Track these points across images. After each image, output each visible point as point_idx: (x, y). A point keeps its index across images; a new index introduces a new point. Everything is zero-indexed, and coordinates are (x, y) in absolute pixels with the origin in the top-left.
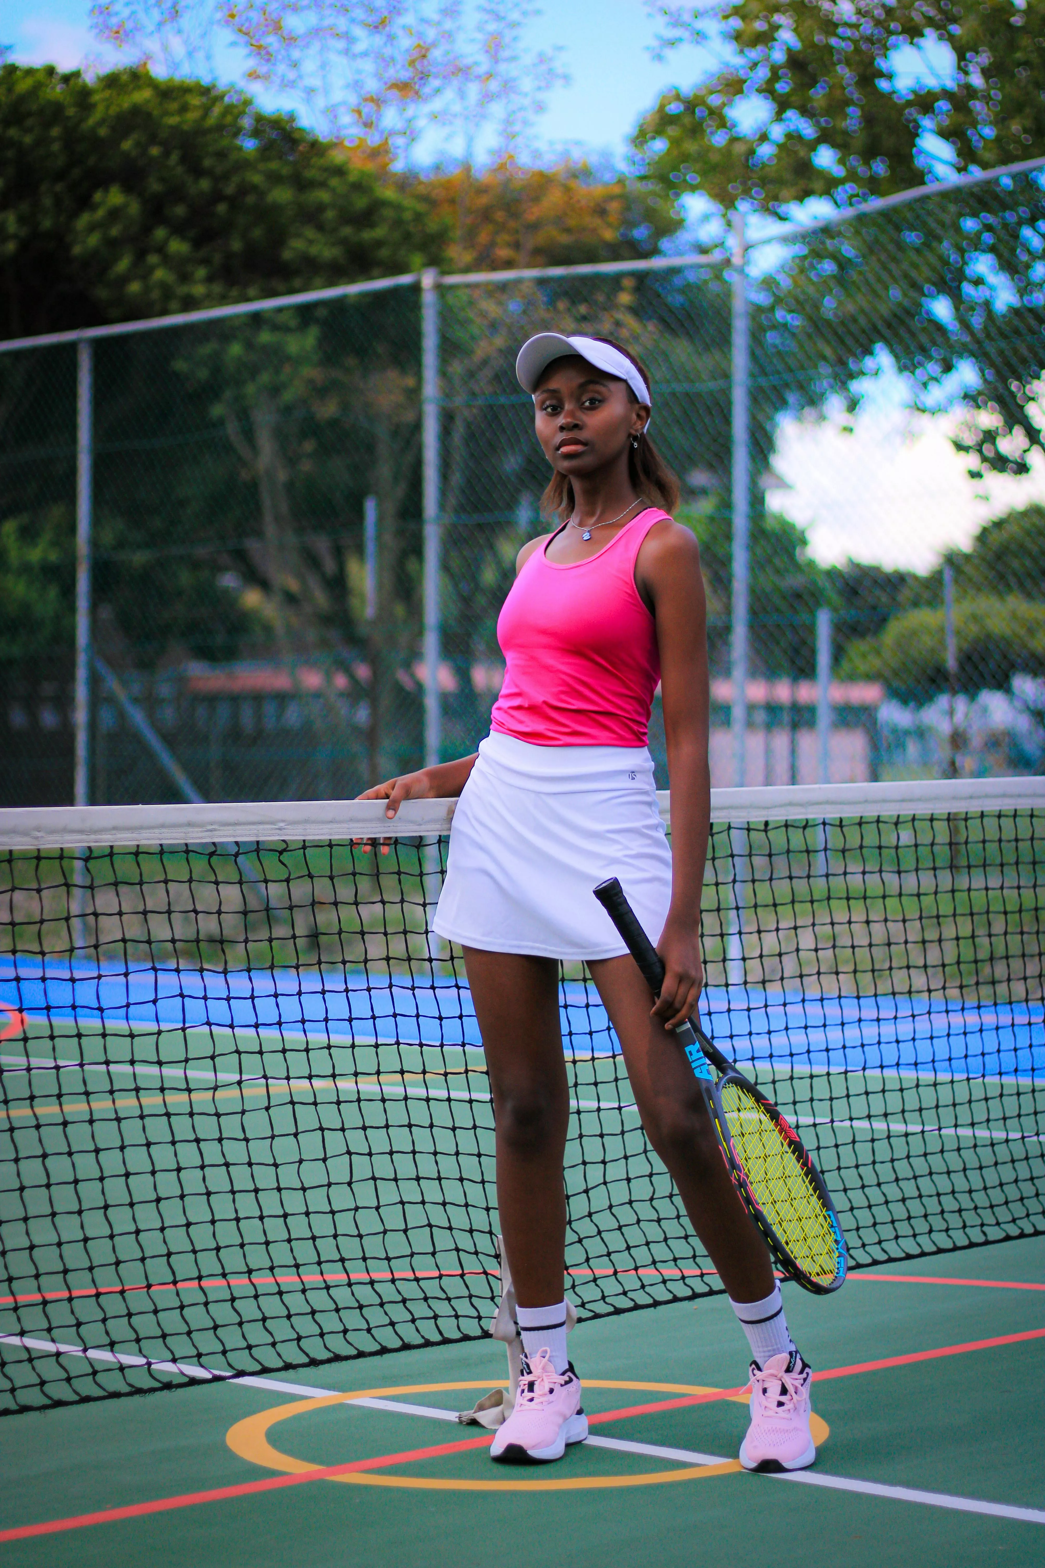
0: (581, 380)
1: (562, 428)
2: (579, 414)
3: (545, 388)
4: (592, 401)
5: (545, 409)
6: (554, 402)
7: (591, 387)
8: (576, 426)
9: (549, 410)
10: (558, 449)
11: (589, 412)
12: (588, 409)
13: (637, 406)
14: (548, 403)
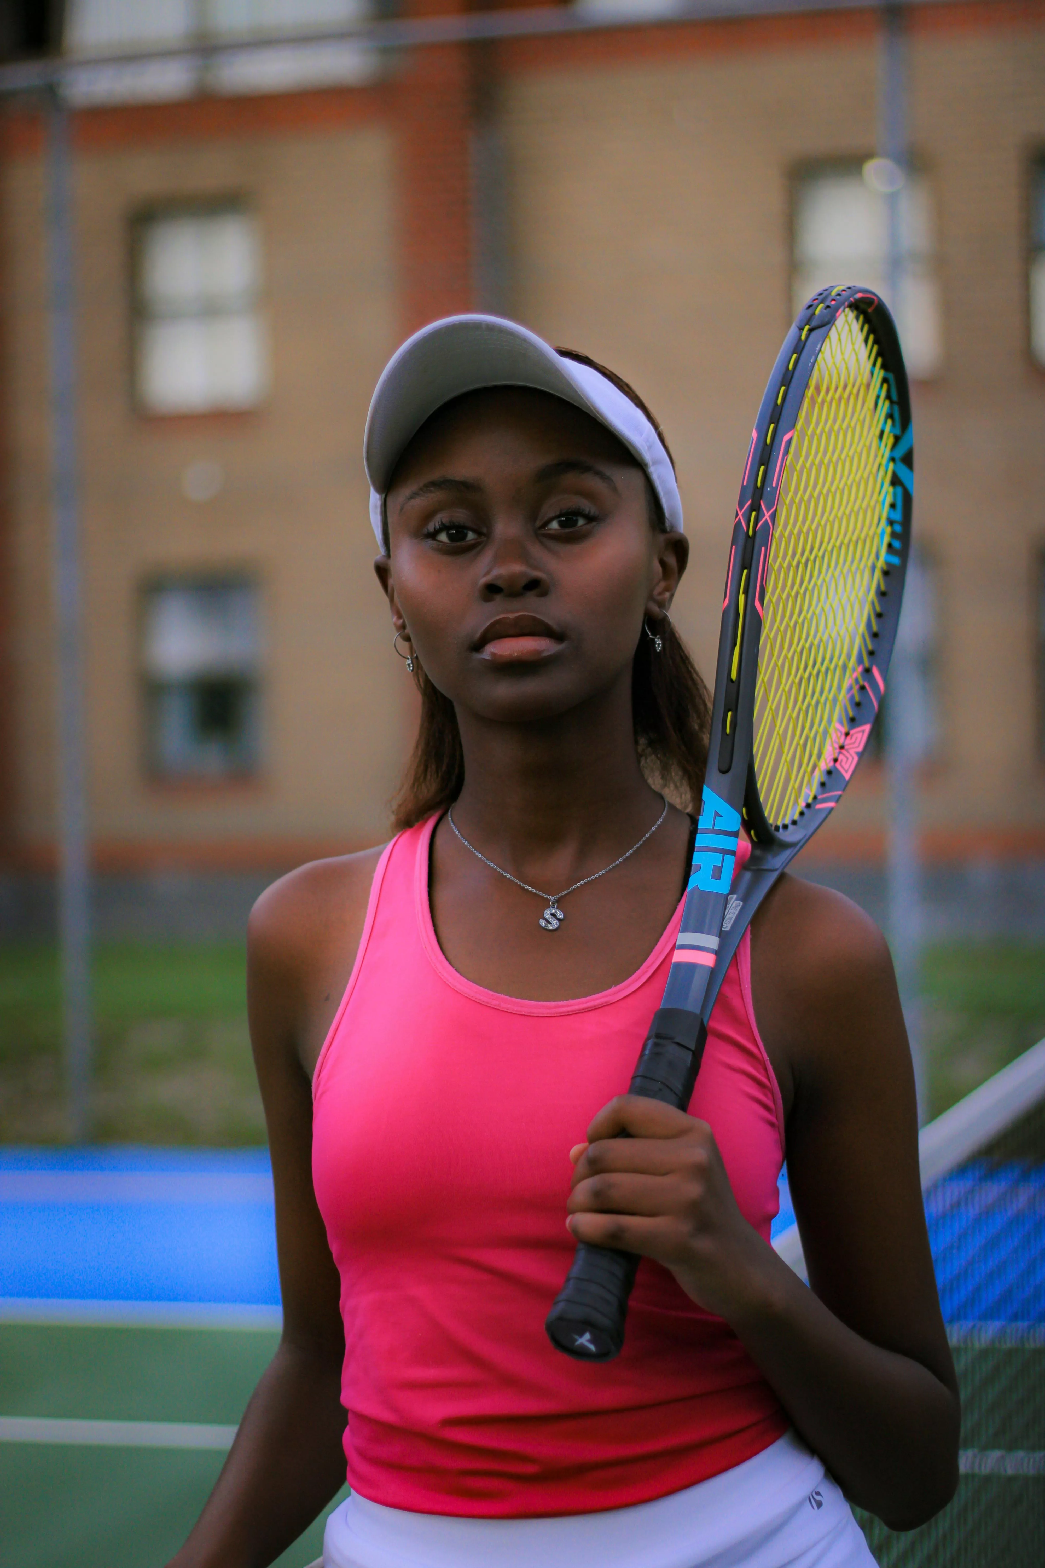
0: (542, 461)
1: (491, 590)
2: (536, 551)
3: (436, 474)
4: (569, 518)
5: (433, 535)
6: (461, 515)
7: (570, 479)
8: (534, 586)
9: (443, 537)
10: (478, 646)
11: (563, 549)
12: (554, 537)
13: (662, 538)
14: (441, 518)
